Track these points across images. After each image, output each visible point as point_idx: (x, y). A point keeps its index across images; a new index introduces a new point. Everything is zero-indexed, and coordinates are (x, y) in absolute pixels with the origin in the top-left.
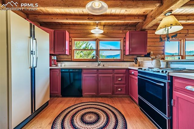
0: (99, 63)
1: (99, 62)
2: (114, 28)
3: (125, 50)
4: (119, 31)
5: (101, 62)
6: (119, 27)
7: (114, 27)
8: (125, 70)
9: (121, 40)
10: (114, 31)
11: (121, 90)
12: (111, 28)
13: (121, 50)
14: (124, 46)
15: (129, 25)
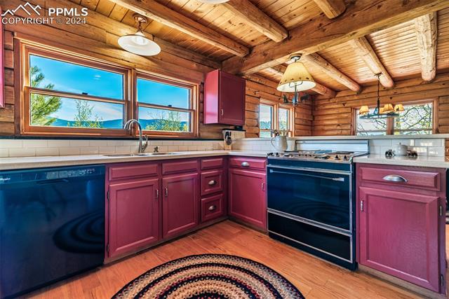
0: (144, 142)
1: (144, 139)
2: (179, 53)
3: (202, 113)
4: (188, 63)
5: (150, 139)
6: (191, 55)
7: (178, 50)
8: (221, 159)
9: (191, 87)
10: (180, 60)
11: (215, 207)
12: (172, 48)
13: (192, 110)
14: (202, 102)
15: (210, 57)
